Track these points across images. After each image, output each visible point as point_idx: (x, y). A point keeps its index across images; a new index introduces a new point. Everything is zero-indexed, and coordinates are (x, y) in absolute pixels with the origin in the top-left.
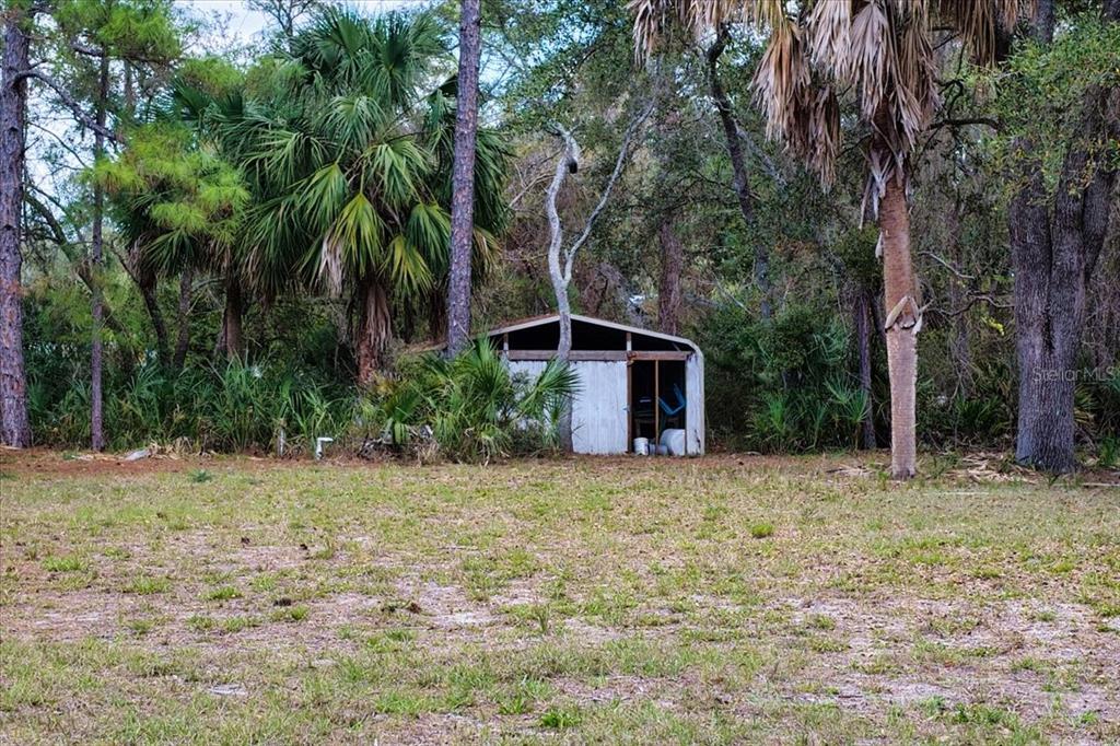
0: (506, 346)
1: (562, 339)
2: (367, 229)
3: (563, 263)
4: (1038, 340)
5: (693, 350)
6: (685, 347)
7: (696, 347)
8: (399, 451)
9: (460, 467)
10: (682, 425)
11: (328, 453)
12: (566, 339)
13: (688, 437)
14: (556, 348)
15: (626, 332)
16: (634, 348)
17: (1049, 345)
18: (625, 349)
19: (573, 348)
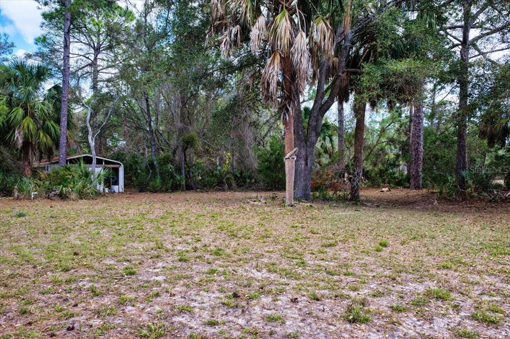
0: (69, 163)
1: (93, 161)
2: (31, 126)
3: (92, 140)
4: (303, 162)
5: (121, 165)
6: (118, 164)
7: (122, 164)
8: (63, 197)
9: (84, 200)
10: (118, 184)
11: (36, 197)
12: (94, 161)
13: (119, 188)
14: (91, 164)
15: (102, 160)
16: (105, 164)
17: (306, 164)
18: (102, 164)
19: (97, 164)
